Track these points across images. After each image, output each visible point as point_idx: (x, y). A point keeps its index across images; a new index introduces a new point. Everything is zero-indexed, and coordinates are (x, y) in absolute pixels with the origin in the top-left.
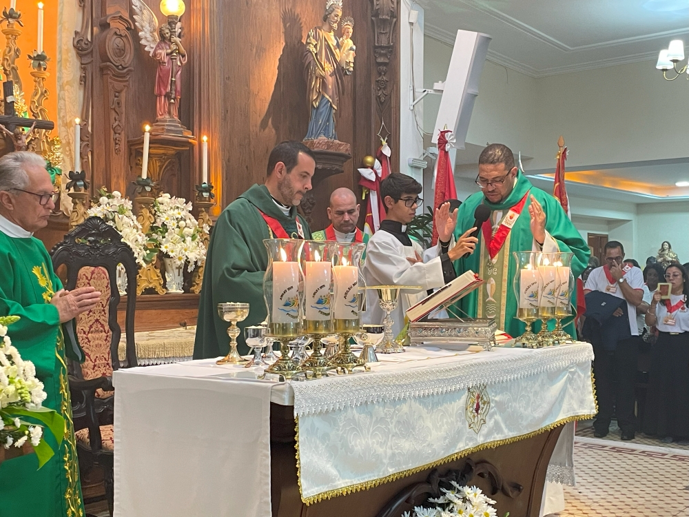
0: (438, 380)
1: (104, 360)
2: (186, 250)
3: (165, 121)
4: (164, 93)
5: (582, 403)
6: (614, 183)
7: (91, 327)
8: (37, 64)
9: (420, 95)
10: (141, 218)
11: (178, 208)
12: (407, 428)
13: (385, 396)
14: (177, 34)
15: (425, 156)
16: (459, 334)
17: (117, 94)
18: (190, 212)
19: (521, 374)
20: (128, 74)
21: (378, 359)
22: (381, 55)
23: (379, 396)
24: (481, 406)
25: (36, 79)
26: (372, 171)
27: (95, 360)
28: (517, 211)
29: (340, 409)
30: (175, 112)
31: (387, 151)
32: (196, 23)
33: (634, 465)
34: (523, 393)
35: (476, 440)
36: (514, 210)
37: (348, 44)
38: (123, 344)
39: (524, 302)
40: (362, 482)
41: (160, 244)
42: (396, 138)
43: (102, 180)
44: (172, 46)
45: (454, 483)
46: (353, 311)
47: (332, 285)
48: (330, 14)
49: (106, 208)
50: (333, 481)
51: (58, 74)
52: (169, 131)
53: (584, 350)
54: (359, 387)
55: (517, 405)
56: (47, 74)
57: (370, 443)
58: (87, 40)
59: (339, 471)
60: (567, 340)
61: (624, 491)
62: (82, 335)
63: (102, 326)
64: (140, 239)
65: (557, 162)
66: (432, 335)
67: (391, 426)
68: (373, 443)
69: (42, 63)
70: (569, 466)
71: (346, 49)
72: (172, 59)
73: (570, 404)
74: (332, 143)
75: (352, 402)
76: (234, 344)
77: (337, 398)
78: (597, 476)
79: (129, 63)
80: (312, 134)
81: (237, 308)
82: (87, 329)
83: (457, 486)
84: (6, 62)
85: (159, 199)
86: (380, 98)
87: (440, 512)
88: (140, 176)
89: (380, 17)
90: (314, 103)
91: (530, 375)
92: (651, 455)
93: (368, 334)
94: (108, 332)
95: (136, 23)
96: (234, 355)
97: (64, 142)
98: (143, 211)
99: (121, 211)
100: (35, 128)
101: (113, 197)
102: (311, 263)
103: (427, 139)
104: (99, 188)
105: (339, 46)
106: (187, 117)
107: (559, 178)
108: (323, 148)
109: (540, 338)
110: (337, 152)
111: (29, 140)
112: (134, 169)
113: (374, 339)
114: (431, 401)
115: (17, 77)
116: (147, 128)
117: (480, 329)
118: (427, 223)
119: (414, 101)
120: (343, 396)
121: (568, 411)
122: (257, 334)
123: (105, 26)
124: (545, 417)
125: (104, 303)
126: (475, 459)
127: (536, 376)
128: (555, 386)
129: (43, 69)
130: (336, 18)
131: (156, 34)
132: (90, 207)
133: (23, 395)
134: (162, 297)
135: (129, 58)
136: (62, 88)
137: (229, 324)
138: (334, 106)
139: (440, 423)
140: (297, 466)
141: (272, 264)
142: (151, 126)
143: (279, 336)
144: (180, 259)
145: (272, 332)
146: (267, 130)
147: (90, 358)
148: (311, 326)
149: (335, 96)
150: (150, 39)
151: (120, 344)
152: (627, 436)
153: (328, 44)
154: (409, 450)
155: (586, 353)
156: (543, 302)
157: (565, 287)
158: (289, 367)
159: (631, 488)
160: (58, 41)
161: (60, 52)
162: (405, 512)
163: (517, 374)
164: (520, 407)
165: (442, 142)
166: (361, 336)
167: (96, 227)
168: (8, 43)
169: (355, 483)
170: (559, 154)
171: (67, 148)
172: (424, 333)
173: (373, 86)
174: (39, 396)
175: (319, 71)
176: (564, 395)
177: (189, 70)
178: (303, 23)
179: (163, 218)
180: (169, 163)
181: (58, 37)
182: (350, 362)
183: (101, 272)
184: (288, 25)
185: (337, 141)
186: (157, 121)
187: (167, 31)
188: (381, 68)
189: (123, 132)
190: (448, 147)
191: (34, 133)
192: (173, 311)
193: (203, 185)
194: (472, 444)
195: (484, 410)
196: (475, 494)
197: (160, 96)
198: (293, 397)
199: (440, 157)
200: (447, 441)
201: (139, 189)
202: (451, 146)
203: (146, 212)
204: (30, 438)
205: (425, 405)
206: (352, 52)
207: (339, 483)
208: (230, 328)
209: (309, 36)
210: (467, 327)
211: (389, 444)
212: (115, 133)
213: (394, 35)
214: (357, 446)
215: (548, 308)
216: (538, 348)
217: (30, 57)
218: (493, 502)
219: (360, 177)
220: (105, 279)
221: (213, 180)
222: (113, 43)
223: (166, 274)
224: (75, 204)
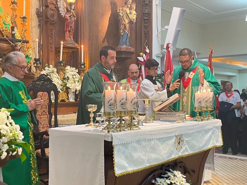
0: (165, 132)
1: (46, 125)
2: (76, 86)
3: (69, 40)
4: (68, 30)
5: (217, 141)
6: (231, 62)
7: (42, 113)
8: (23, 20)
9: (160, 31)
10: (60, 75)
11: (73, 71)
12: (153, 149)
13: (146, 138)
14: (73, 9)
15: (161, 52)
16: (173, 116)
17: (51, 31)
18: (77, 72)
19: (195, 131)
20: (55, 24)
21: (143, 125)
22: (146, 16)
23: (143, 138)
24: (181, 142)
25: (23, 25)
26: (142, 58)
27: (43, 125)
28: (194, 72)
29: (129, 143)
30: (72, 37)
31: (148, 51)
32: (79, 5)
33: (237, 164)
34: (196, 137)
35: (179, 154)
36: (193, 72)
37: (134, 12)
38: (53, 119)
39: (196, 105)
40: (137, 169)
41: (66, 84)
42: (151, 46)
43: (46, 61)
44: (71, 13)
45: (171, 170)
46: (134, 108)
47: (126, 98)
48: (127, 2)
49: (47, 71)
50: (126, 168)
51: (30, 24)
52: (69, 44)
53: (218, 122)
54: (136, 135)
55: (194, 142)
56: (27, 24)
57: (140, 155)
58: (41, 11)
59: (129, 165)
60: (212, 118)
61: (233, 173)
62: (39, 116)
63: (46, 113)
64: (59, 82)
65: (209, 54)
66: (163, 117)
67: (148, 149)
68: (141, 155)
69: (25, 19)
70: (213, 164)
71: (133, 14)
72: (71, 18)
73: (213, 141)
74: (128, 48)
75: (133, 140)
76: (92, 119)
77: (128, 139)
78: (223, 168)
79: (56, 19)
80: (121, 45)
81: (93, 107)
82: (40, 114)
83: (172, 171)
84: (12, 20)
85: (66, 68)
86: (145, 32)
87: (165, 180)
88: (59, 60)
89: (146, 3)
90: (121, 34)
91: (198, 131)
92: (243, 160)
93: (140, 116)
94: (48, 115)
95: (58, 5)
96: (92, 123)
97: (33, 48)
98: (60, 72)
99: (53, 72)
100: (22, 43)
101: (50, 67)
102: (119, 90)
103: (162, 46)
104: (45, 64)
105: (130, 13)
106: (76, 39)
107: (210, 60)
108: (125, 50)
109: (202, 118)
110: (130, 51)
111: (20, 47)
112: (57, 57)
113: (142, 118)
114: (163, 140)
115: (16, 25)
116: (62, 43)
117: (180, 114)
118: (162, 76)
119: (157, 33)
120: (130, 138)
121: (212, 144)
122: (100, 116)
123: (47, 6)
124: (204, 146)
125: (46, 105)
126: (178, 161)
127: (201, 131)
128: (207, 135)
129: (25, 22)
130: (129, 3)
131: (65, 9)
132: (42, 71)
133: (15, 137)
134: (67, 103)
135: (55, 17)
136: (32, 28)
137: (90, 112)
138: (129, 35)
139: (166, 148)
140: (114, 163)
141: (105, 91)
142: (63, 42)
143: (108, 116)
144: (73, 89)
145: (105, 115)
146: (105, 43)
147: (41, 124)
148: (119, 113)
149: (129, 31)
150: (63, 11)
151: (52, 119)
152: (235, 153)
153: (127, 12)
154: (154, 158)
155: (219, 123)
156: (203, 105)
157: (211, 100)
158: (111, 127)
159: (236, 172)
160: (30, 12)
161: (31, 16)
162: (153, 180)
163: (194, 131)
164: (195, 142)
165: (168, 47)
166: (137, 117)
167: (44, 78)
168: (13, 13)
169: (135, 169)
170: (210, 52)
171: (34, 50)
172: (160, 116)
173: (143, 27)
174: (21, 137)
175: (123, 22)
176: (211, 138)
177: (77, 22)
178: (118, 5)
179: (68, 75)
180: (70, 55)
181: (30, 10)
182: (133, 126)
183: (45, 94)
184: (112, 6)
185: (130, 47)
186: (66, 40)
187: (69, 8)
188: (146, 21)
189: (53, 44)
190: (170, 49)
191: (22, 44)
192: (71, 108)
193: (82, 63)
194: (177, 155)
195: (181, 143)
196: (178, 174)
197: (67, 31)
198: (112, 138)
199: (167, 53)
200: (168, 154)
201: (59, 64)
202: (171, 49)
203: (61, 73)
204: (18, 152)
205: (160, 141)
206: (135, 15)
207: (129, 169)
208: (90, 114)
209: (120, 10)
210: (176, 114)
211: (147, 155)
212: (51, 45)
213: (150, 9)
214: (135, 156)
215: (205, 107)
216: (201, 121)
217: (21, 17)
218: (185, 177)
219: (138, 60)
220: (47, 96)
221: (85, 61)
222: (50, 12)
223: (69, 95)
224: (36, 70)
